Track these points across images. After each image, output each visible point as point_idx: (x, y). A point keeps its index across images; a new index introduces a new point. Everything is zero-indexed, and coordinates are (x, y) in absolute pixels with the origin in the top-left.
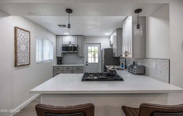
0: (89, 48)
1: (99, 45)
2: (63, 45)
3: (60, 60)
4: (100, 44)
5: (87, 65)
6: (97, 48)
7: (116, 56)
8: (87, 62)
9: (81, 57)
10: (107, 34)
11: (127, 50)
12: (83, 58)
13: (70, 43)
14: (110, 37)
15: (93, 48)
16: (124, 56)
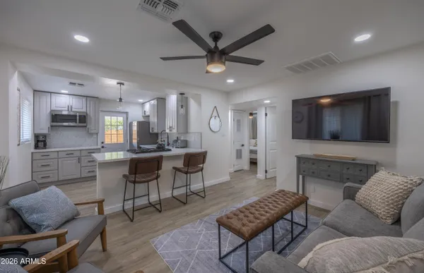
0: (107, 118)
1: (125, 115)
2: (52, 111)
3: (42, 141)
4: (127, 113)
5: (103, 147)
6: (121, 119)
7: (156, 131)
8: (103, 143)
9: (92, 134)
10: (141, 101)
11: (171, 125)
12: (95, 136)
13: (70, 108)
14: (143, 104)
15: (114, 119)
16: (167, 131)
